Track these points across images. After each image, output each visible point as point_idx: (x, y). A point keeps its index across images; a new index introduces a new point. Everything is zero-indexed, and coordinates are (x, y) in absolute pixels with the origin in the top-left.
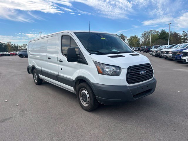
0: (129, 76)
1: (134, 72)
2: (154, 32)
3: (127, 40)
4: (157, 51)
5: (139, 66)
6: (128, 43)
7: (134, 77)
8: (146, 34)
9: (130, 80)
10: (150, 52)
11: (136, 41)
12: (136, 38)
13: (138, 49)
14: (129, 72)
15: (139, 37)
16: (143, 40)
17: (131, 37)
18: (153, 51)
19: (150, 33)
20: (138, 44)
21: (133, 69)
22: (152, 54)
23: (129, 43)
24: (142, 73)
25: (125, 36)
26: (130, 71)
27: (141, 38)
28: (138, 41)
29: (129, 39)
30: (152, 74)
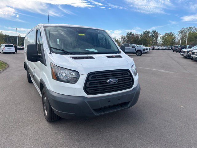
0: (89, 85)
1: (98, 80)
2: (193, 30)
3: (161, 37)
4: (188, 52)
5: (109, 72)
6: (161, 40)
7: (98, 87)
8: (183, 31)
9: (90, 90)
10: (182, 52)
11: (171, 39)
12: (171, 35)
13: (171, 48)
14: (90, 79)
15: (175, 35)
16: (179, 38)
17: (166, 35)
18: (184, 52)
19: (188, 30)
20: (173, 42)
21: (97, 76)
22: (183, 55)
23: (163, 41)
24: (110, 82)
25: (158, 33)
26: (92, 78)
27: (178, 36)
28: (173, 40)
29: (163, 37)
30: (132, 83)
